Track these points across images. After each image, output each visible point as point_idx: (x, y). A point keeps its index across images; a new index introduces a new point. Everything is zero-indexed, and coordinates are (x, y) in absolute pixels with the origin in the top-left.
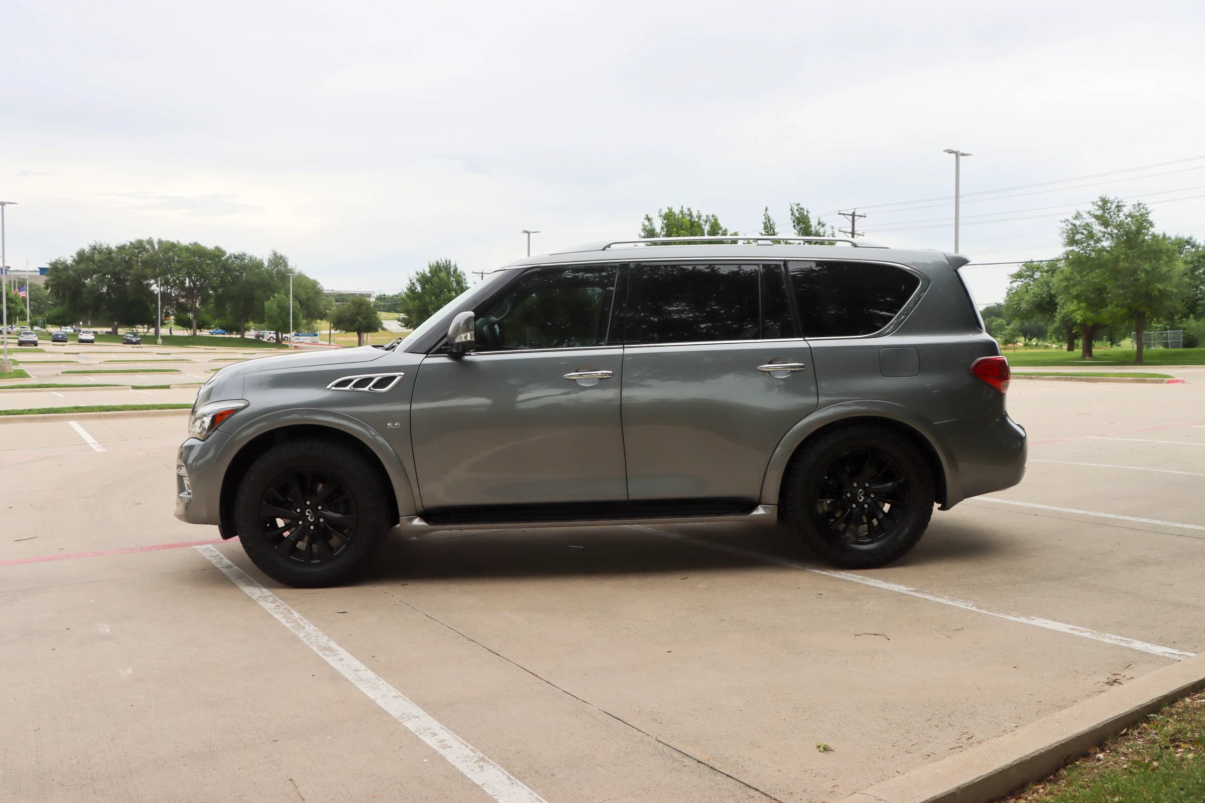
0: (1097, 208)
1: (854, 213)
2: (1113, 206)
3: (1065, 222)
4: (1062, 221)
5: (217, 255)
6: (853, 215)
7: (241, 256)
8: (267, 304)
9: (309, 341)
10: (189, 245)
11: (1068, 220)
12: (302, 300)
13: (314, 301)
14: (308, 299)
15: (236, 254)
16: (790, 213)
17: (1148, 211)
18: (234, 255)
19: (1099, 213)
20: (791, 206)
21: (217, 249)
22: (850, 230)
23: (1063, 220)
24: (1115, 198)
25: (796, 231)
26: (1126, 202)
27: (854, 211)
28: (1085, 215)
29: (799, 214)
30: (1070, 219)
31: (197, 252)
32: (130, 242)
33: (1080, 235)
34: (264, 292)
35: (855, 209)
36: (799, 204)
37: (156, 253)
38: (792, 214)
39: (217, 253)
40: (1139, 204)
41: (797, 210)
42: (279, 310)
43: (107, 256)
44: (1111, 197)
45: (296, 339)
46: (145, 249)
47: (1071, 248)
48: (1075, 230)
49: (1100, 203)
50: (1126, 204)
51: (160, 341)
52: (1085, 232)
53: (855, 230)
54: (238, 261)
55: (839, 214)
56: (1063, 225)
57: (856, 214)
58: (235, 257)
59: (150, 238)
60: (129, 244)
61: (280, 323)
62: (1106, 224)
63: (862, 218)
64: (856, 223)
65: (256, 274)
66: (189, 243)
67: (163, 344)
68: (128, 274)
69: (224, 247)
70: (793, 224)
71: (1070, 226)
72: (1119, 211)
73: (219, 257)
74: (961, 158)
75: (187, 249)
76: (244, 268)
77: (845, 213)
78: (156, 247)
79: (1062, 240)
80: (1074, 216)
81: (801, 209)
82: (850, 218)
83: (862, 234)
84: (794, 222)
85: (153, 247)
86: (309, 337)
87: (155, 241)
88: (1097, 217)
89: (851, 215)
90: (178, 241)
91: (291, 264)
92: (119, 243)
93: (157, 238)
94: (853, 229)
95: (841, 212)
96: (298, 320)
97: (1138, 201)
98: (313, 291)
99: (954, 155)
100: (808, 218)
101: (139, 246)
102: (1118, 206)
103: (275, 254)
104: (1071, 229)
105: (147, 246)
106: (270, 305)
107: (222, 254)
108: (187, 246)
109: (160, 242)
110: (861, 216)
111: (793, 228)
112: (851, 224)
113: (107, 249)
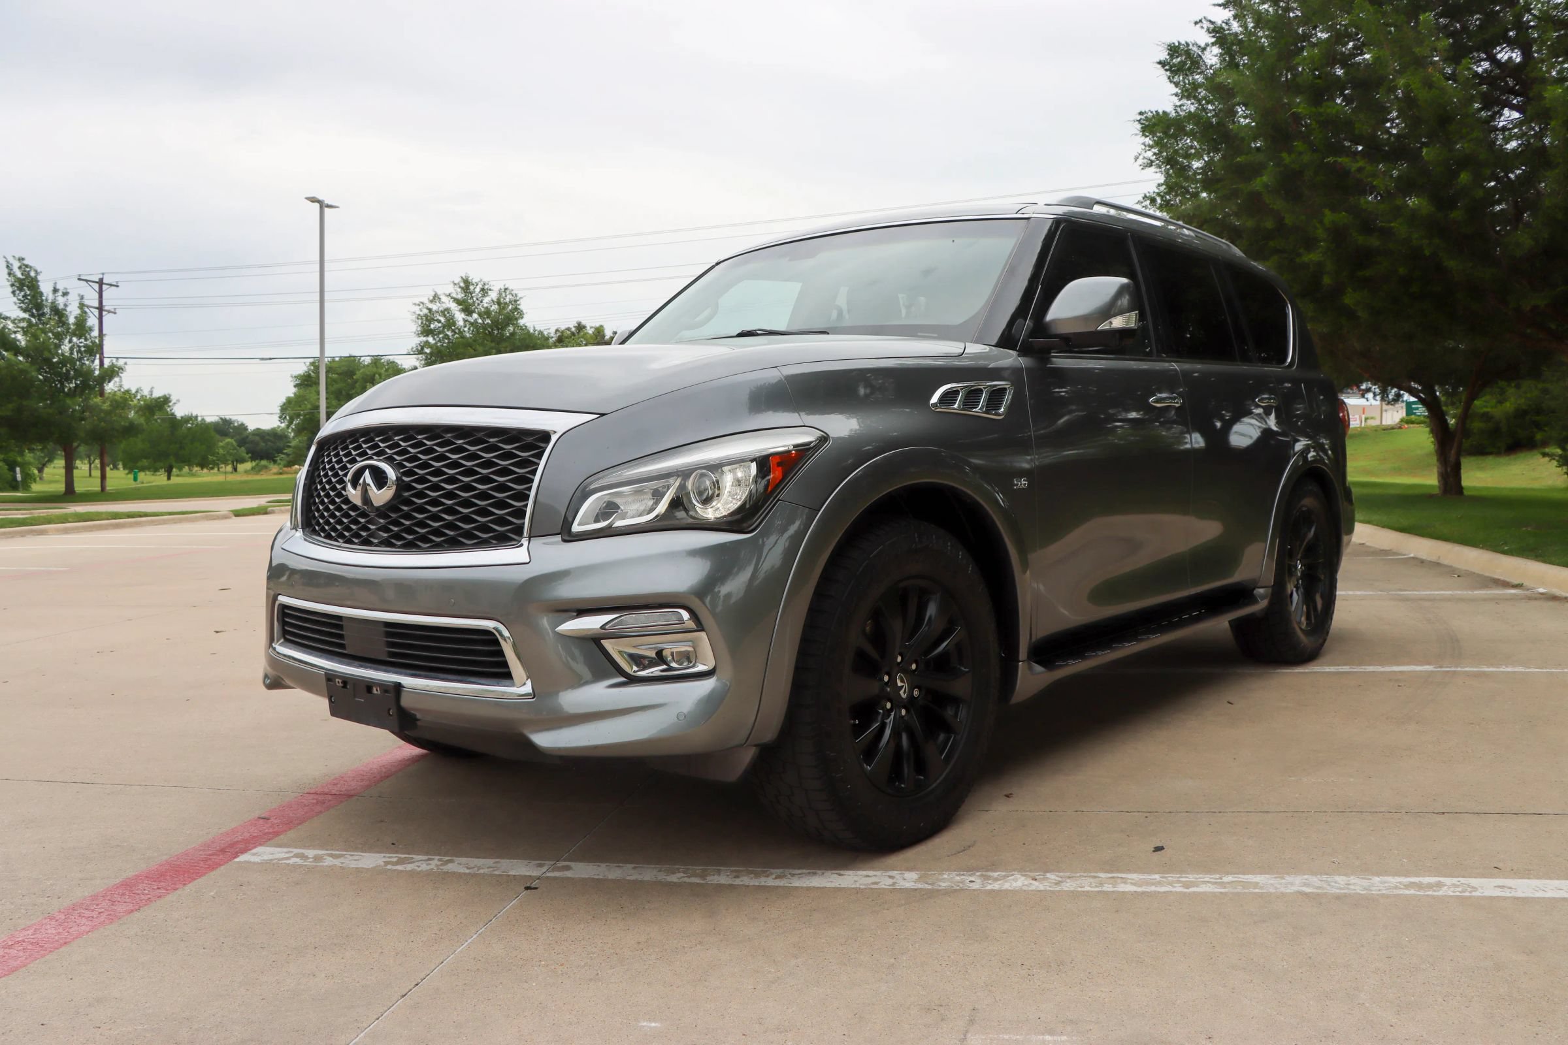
0: (459, 290)
1: (101, 280)
2: (478, 290)
3: (419, 305)
4: (415, 304)
6: (101, 283)
11: (423, 303)
16: (6, 271)
17: (518, 298)
19: (460, 296)
20: (7, 262)
22: (96, 304)
23: (418, 303)
24: (479, 280)
25: (15, 299)
26: (493, 286)
27: (101, 276)
28: (444, 299)
29: (22, 274)
30: (426, 301)
33: (436, 323)
35: (103, 274)
36: (23, 259)
38: (9, 274)
40: (506, 289)
41: (20, 268)
44: (474, 277)
47: (425, 339)
48: (429, 318)
49: (462, 285)
50: (492, 288)
52: (443, 319)
53: (104, 304)
55: (79, 279)
56: (417, 309)
57: (105, 281)
62: (467, 310)
63: (113, 287)
64: (104, 294)
70: (10, 289)
71: (425, 311)
72: (484, 296)
74: (326, 210)
77: (88, 279)
79: (414, 327)
80: (431, 298)
81: (27, 266)
82: (96, 286)
83: (113, 310)
84: (12, 285)
88: (458, 302)
89: (97, 282)
94: (101, 302)
95: (82, 278)
97: (504, 286)
99: (317, 205)
100: (38, 281)
102: (483, 290)
104: (426, 316)
110: (111, 285)
111: (12, 295)
112: (97, 296)
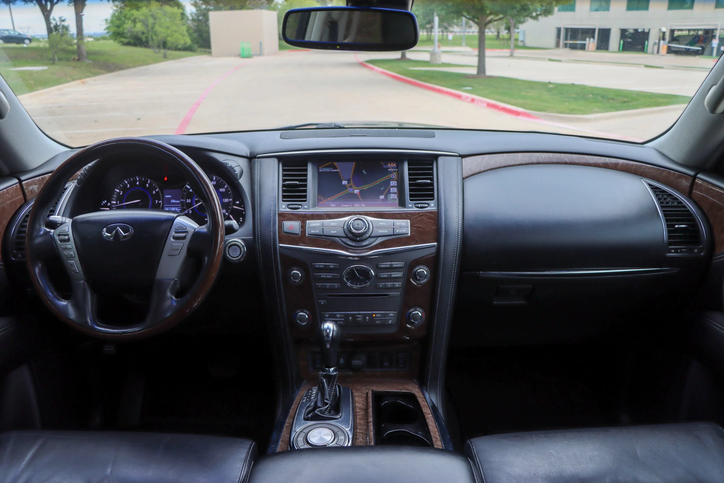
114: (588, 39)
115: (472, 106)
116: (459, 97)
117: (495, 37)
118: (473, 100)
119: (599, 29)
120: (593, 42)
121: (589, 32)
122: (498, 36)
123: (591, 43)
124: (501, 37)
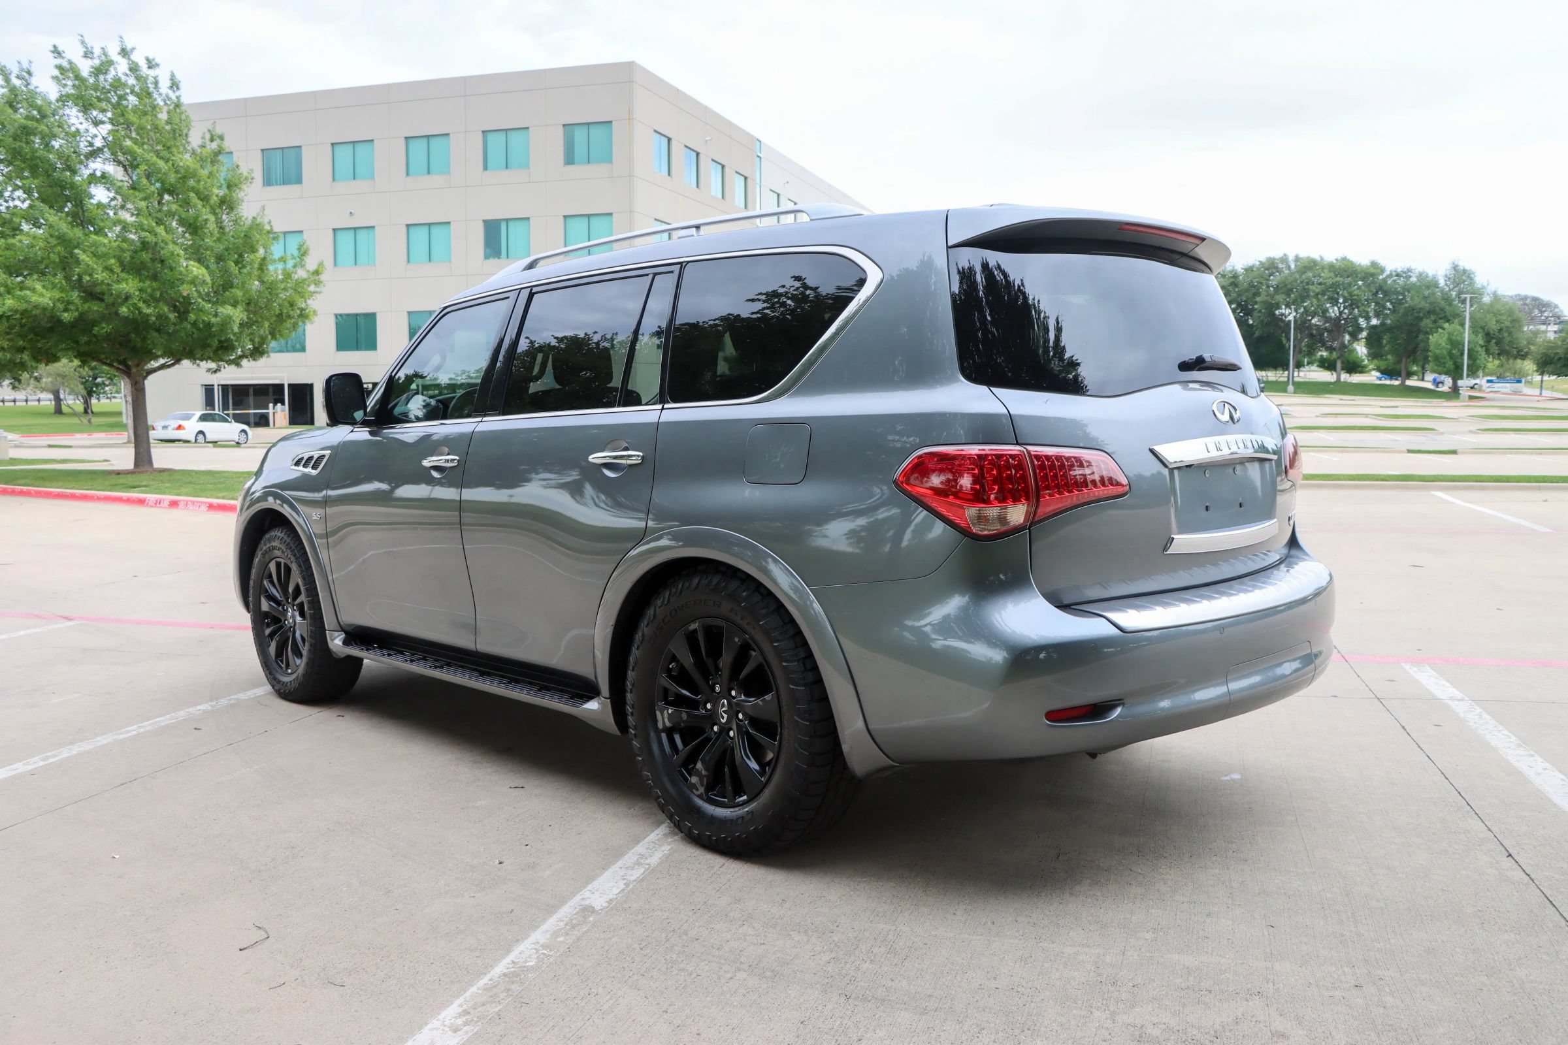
5: (1370, 274)
7: (1404, 273)
8: (1433, 339)
9: (1508, 391)
10: (1335, 262)
12: (1492, 332)
13: (1510, 334)
14: (1500, 330)
15: (1399, 270)
18: (1395, 271)
21: (1374, 264)
31: (1346, 271)
32: (1259, 261)
34: (1435, 322)
37: (1292, 274)
39: (1372, 270)
42: (1449, 347)
43: (1232, 280)
45: (1488, 387)
46: (1279, 271)
51: (1291, 388)
54: (1402, 279)
58: (1397, 275)
59: (1285, 255)
60: (1258, 263)
61: (1450, 364)
65: (1425, 298)
66: (1335, 258)
67: (1295, 393)
68: (1256, 303)
69: (1382, 262)
73: (1372, 275)
75: (1331, 267)
76: (1407, 289)
78: (1293, 266)
85: (1289, 267)
86: (1508, 385)
87: (1291, 257)
90: (1321, 257)
91: (1480, 280)
92: (1245, 263)
93: (1294, 255)
96: (1478, 361)
98: (1509, 319)
101: (1271, 266)
103: (1455, 268)
105: (1280, 266)
106: (1438, 340)
107: (1379, 271)
108: (1332, 263)
109: (1297, 259)
113: (1231, 272)
114: (271, 405)
115: (174, 512)
116: (141, 502)
117: (53, 410)
118: (174, 504)
119: (290, 385)
120: (283, 411)
121: (272, 393)
122: (58, 411)
123: (280, 413)
124: (64, 409)
